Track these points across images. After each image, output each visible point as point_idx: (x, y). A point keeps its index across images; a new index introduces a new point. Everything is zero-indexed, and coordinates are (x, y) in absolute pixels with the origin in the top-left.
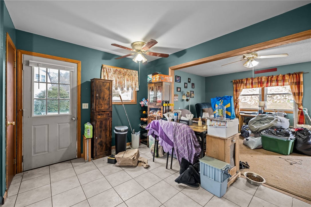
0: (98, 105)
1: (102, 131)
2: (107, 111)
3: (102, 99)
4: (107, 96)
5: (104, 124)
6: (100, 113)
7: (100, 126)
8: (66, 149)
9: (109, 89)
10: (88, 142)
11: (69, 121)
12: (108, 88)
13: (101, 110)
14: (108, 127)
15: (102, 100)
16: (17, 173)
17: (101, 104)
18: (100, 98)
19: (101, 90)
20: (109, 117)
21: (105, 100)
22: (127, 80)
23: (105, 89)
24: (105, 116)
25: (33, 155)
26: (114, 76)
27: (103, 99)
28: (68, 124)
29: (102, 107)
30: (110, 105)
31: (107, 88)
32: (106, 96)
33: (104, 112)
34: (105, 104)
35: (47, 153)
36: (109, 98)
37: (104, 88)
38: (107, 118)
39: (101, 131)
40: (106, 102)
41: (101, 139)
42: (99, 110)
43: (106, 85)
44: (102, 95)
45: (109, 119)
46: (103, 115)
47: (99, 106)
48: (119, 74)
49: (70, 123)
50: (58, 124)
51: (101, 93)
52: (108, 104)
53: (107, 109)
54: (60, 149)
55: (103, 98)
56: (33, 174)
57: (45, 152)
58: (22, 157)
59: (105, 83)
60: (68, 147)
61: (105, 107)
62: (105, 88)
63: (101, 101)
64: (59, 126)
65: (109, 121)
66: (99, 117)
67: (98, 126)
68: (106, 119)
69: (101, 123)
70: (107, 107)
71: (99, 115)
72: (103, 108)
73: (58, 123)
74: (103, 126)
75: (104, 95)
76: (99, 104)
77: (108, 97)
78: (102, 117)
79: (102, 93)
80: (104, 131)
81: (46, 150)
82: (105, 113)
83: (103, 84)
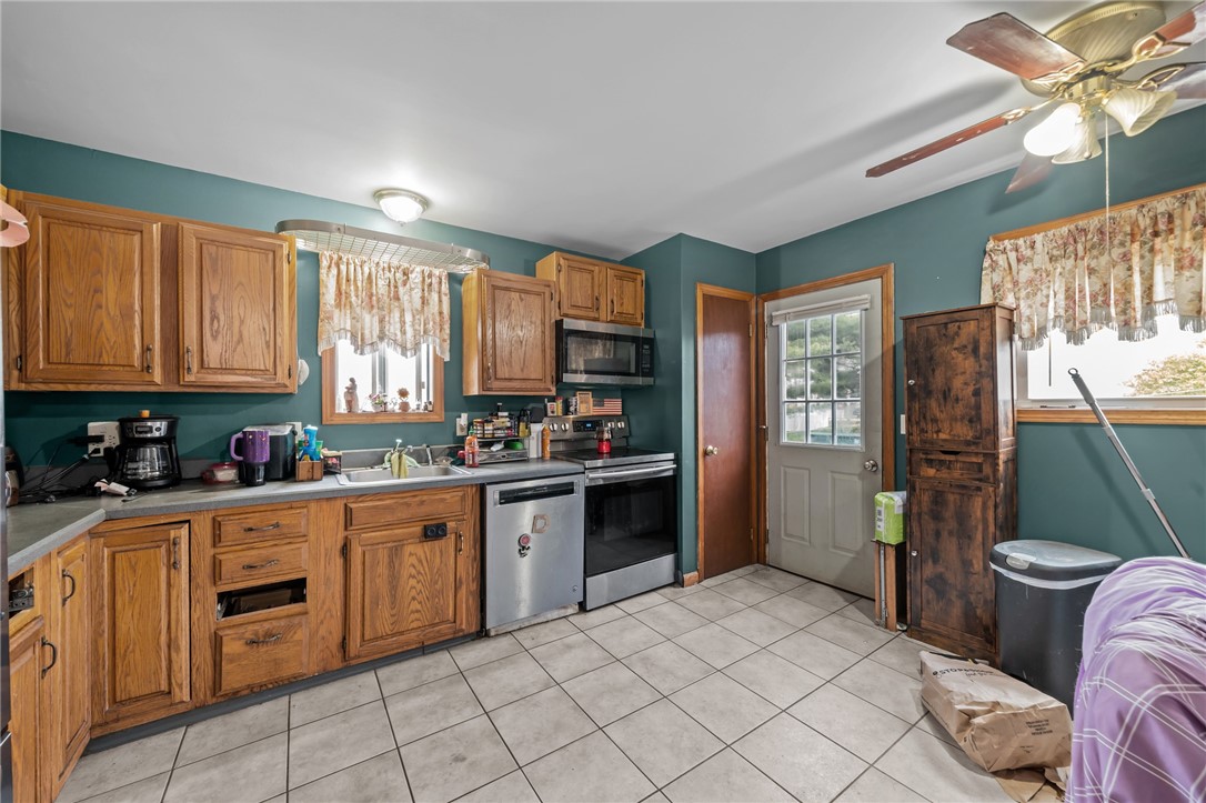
0: (918, 423)
1: (945, 534)
2: (968, 454)
3: (941, 396)
4: (966, 384)
5: (952, 506)
6: (932, 457)
7: (932, 511)
8: (852, 555)
9: (975, 351)
10: (882, 557)
11: (859, 470)
12: (970, 347)
13: (932, 443)
14: (976, 527)
15: (937, 400)
16: (758, 562)
17: (935, 420)
18: (929, 393)
19: (931, 358)
20: (980, 480)
21: (957, 400)
22: (1179, 260)
23: (954, 353)
24: (956, 474)
25: (783, 536)
26: (1059, 270)
27: (945, 398)
28: (856, 478)
29: (938, 432)
30: (985, 426)
31: (965, 347)
32: (957, 383)
33: (955, 453)
34: (956, 420)
35: (807, 544)
36: (977, 393)
37: (945, 349)
38: (967, 483)
39: (938, 534)
40: (959, 410)
41: (940, 569)
42: (924, 442)
43: (957, 334)
44: (938, 380)
45: (979, 489)
46: (949, 468)
47: (923, 424)
48: (1093, 247)
49: (861, 476)
50: (830, 474)
51: (933, 370)
52: (971, 421)
53: (968, 443)
54: (835, 547)
55: (946, 394)
56: (766, 578)
57: (803, 539)
58: (766, 532)
59: (952, 328)
60: (858, 553)
61: (953, 431)
62: (956, 345)
63: (933, 404)
64: (834, 479)
65: (980, 499)
66: (931, 472)
67: (925, 509)
68: (964, 487)
69: (938, 498)
70: (964, 431)
71: (930, 462)
72: (942, 436)
73: (832, 472)
74: (949, 513)
75: (948, 380)
76: (925, 418)
77: (971, 389)
78: (944, 474)
79: (937, 372)
80: (954, 540)
81: (807, 536)
82: (960, 458)
83: (944, 331)
